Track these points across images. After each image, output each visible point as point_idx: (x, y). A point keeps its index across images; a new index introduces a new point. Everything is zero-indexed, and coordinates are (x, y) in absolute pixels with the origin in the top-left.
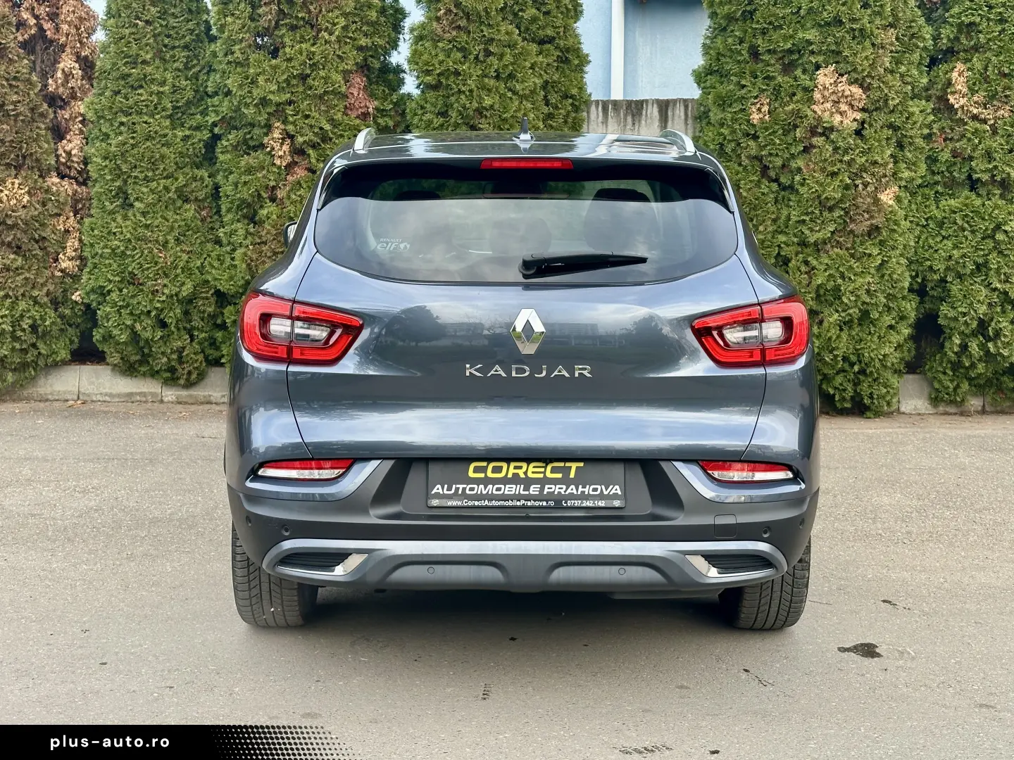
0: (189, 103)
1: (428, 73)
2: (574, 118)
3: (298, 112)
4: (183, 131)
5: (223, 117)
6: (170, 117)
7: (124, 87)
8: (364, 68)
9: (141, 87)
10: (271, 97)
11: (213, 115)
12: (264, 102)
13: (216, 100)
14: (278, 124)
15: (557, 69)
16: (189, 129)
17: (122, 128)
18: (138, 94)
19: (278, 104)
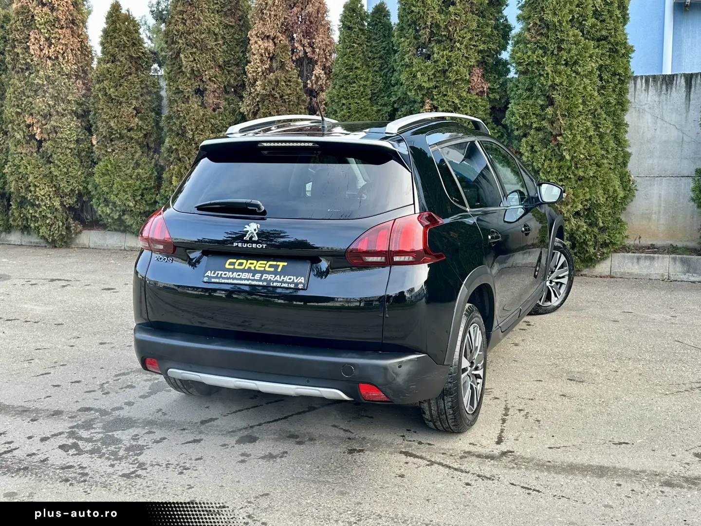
0: (381, 90)
1: (520, 64)
2: (620, 88)
3: (440, 93)
4: (377, 107)
5: (399, 98)
6: (370, 99)
7: (345, 83)
8: (482, 63)
9: (355, 82)
10: (424, 84)
11: (394, 97)
12: (420, 87)
13: (396, 88)
14: (428, 101)
15: (610, 56)
16: (380, 106)
17: (344, 107)
18: (353, 87)
19: (428, 89)
